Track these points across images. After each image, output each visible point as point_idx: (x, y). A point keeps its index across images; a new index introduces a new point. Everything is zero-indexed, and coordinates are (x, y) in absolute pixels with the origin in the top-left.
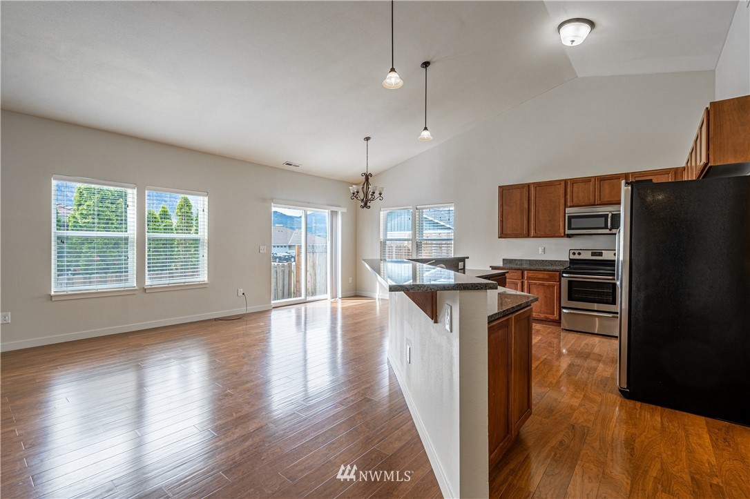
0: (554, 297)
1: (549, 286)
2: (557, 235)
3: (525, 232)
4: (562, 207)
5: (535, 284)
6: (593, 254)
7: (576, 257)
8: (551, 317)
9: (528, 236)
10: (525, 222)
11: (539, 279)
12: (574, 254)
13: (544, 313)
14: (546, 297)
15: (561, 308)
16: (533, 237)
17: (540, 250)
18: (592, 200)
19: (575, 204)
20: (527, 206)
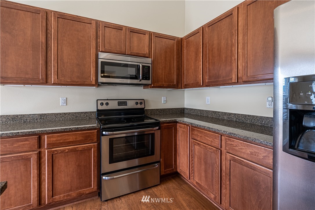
0: (91, 163)
1: (83, 151)
2: (86, 83)
3: (41, 76)
4: (93, 51)
5: (62, 152)
6: (120, 104)
7: (104, 107)
8: (86, 190)
9: (46, 81)
10: (41, 62)
11: (69, 143)
12: (102, 104)
13: (77, 189)
14: (79, 166)
15: (100, 175)
16: (54, 84)
17: (61, 101)
18: (123, 50)
19: (107, 51)
20: (44, 41)
